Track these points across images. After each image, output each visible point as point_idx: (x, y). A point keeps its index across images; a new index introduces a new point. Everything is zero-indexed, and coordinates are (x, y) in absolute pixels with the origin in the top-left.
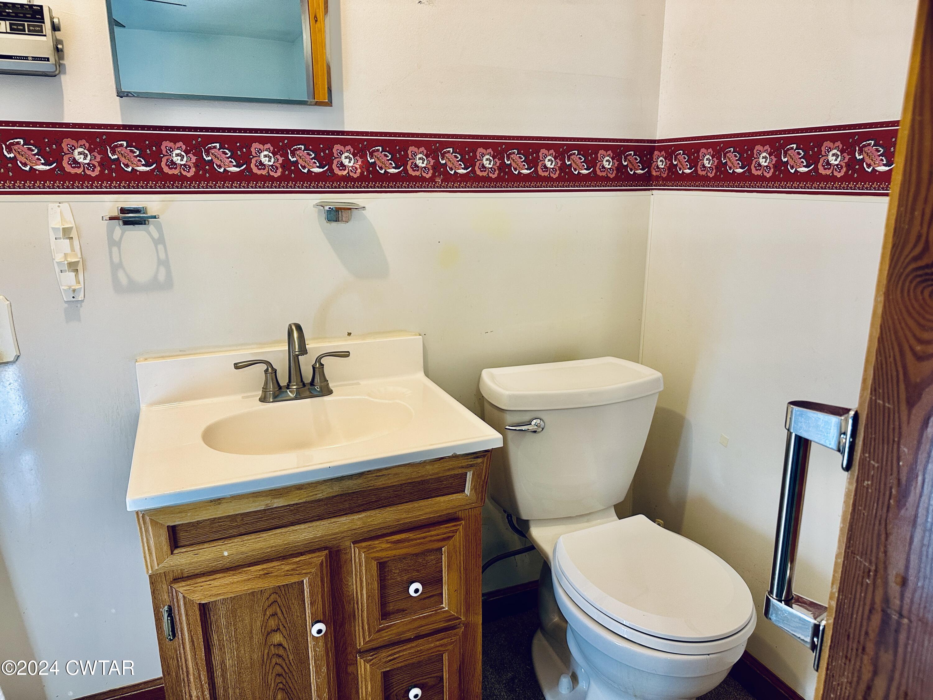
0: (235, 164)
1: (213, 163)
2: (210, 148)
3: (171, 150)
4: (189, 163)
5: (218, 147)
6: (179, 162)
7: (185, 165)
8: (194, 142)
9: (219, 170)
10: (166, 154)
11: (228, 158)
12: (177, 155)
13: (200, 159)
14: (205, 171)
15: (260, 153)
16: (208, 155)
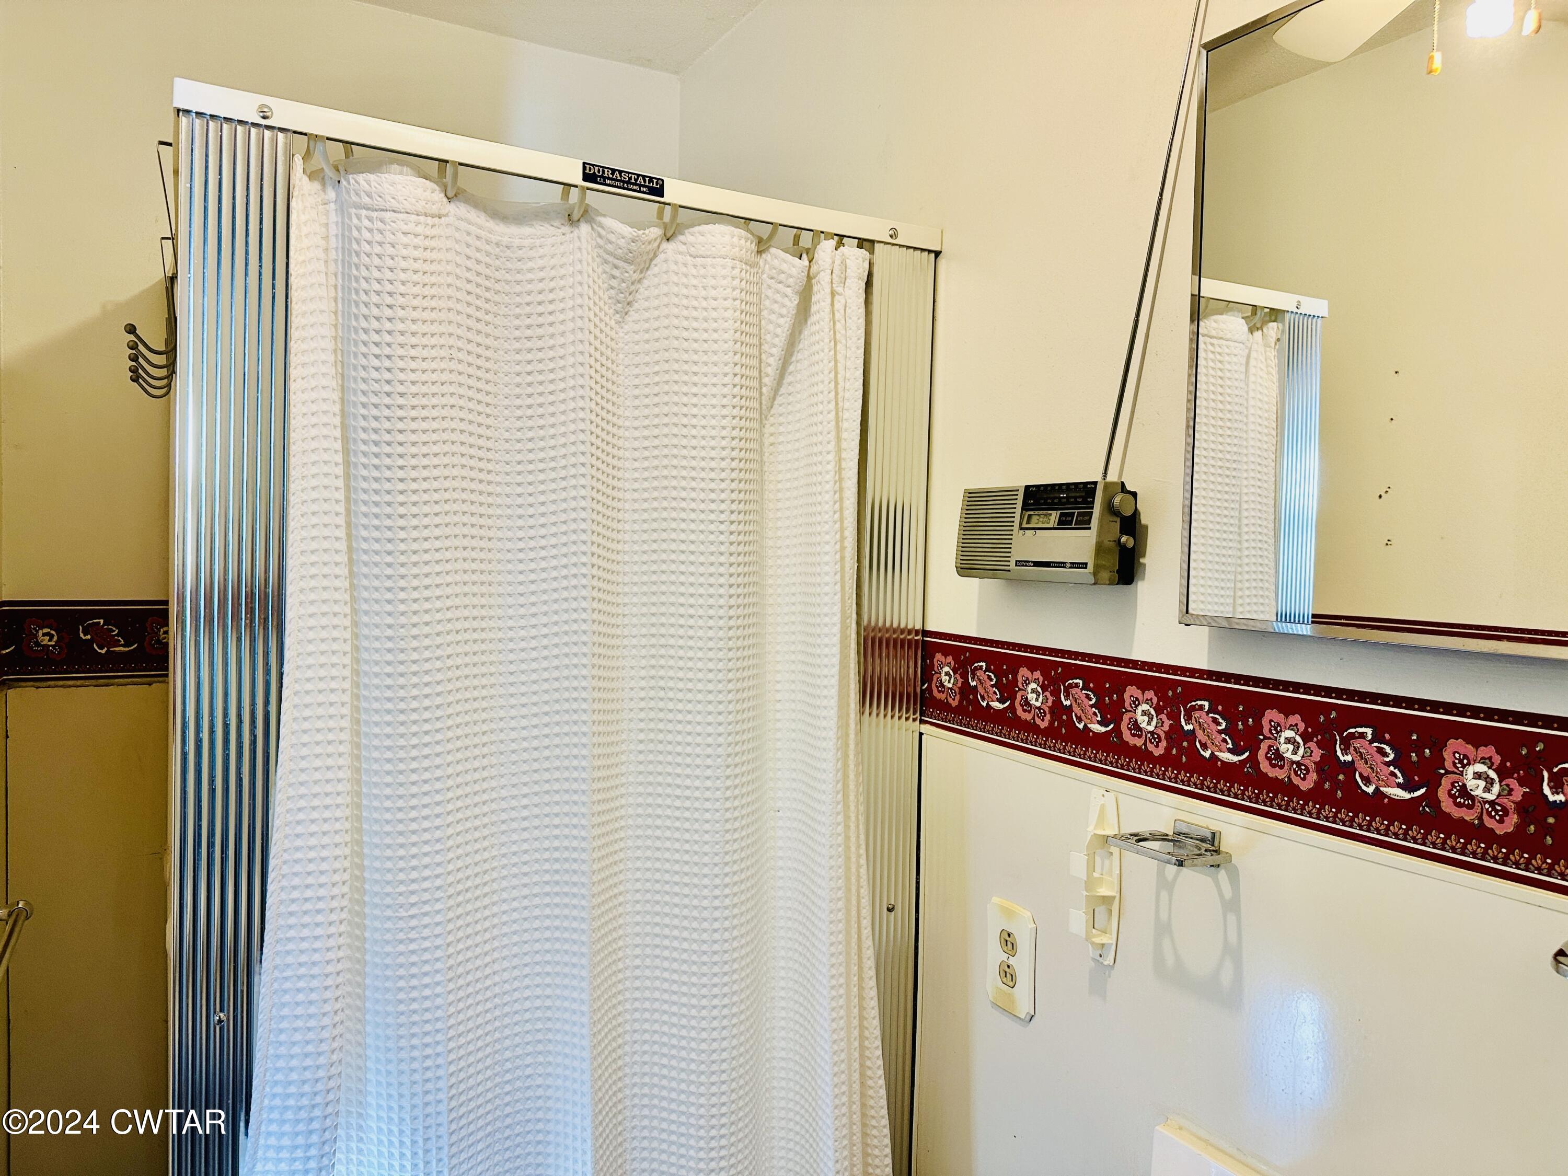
0: (1401, 780)
1: (1355, 770)
2: (1352, 736)
3: (1277, 728)
4: (1307, 762)
5: (1370, 737)
6: (1288, 755)
7: (1298, 764)
8: (1322, 718)
9: (1364, 788)
10: (1269, 735)
11: (1388, 764)
12: (1288, 741)
13: (1329, 758)
14: (1336, 785)
15: (1464, 766)
16: (1345, 751)
